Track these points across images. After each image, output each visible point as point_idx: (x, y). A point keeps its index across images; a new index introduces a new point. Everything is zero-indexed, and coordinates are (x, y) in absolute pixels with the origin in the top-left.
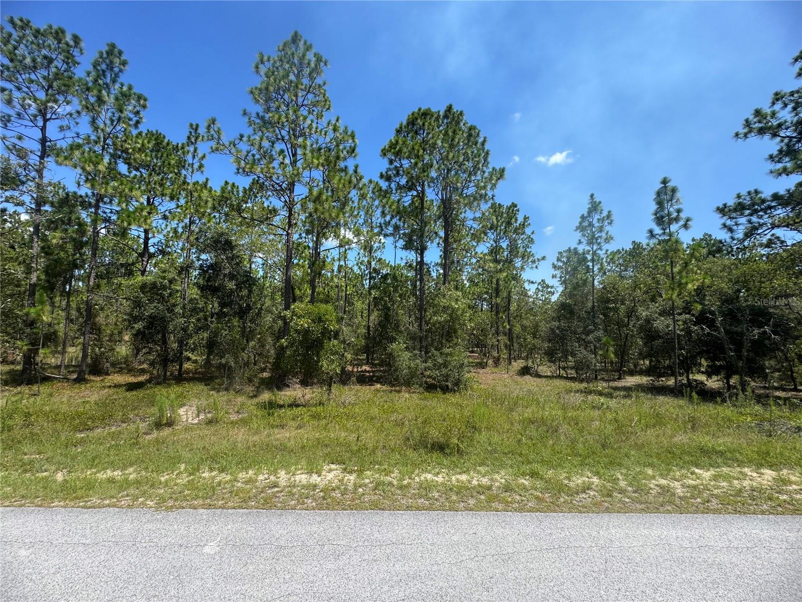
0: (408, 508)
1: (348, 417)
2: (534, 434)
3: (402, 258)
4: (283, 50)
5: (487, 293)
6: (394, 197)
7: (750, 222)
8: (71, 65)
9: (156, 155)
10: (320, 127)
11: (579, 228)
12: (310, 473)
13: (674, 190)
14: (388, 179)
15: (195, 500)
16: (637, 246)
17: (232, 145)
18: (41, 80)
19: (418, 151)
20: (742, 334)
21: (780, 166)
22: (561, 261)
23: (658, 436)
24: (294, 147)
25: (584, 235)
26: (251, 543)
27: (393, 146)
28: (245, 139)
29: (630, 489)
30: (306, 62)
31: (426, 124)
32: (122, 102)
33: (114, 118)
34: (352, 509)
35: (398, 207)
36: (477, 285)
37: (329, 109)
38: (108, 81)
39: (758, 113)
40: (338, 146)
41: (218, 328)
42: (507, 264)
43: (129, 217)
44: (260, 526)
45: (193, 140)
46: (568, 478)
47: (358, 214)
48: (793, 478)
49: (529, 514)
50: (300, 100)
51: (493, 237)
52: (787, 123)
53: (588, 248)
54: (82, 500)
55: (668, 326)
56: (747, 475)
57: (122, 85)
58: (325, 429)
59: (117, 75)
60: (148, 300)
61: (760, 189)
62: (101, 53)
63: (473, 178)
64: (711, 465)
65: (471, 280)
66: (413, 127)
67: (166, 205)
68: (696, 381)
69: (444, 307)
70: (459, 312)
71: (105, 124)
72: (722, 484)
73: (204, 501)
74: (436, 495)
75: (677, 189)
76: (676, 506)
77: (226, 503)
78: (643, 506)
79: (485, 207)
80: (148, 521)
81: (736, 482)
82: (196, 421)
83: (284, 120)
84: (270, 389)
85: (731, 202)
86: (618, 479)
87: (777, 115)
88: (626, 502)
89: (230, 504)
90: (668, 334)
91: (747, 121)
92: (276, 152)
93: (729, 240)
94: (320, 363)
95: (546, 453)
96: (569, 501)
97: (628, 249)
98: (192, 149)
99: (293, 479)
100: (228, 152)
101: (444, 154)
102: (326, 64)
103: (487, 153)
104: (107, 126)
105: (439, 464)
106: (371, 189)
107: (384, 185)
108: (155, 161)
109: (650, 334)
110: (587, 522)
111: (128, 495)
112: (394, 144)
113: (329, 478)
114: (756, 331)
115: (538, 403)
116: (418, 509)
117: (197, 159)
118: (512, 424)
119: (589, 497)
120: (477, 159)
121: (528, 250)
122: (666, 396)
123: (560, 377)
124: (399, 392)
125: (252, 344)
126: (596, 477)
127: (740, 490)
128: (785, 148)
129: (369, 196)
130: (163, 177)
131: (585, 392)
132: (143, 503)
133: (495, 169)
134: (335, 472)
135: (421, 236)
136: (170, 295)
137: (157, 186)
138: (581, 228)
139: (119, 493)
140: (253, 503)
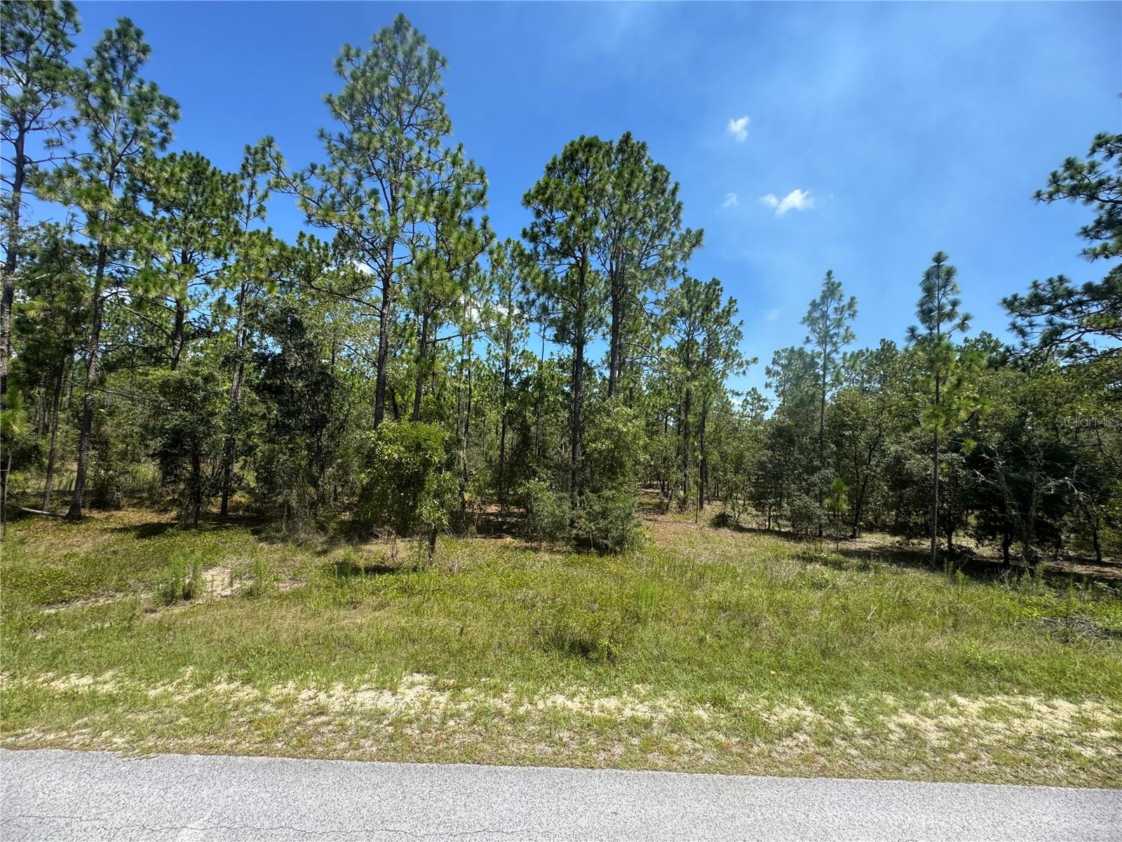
0: (519, 761)
1: (455, 591)
2: (723, 628)
3: (552, 354)
4: (381, 41)
5: (673, 405)
6: (542, 266)
7: (1051, 322)
8: (60, 47)
9: (195, 190)
10: (433, 159)
11: (808, 319)
12: (380, 688)
13: (950, 273)
14: (534, 238)
15: (191, 736)
16: (887, 347)
17: (298, 180)
18: (15, 68)
19: (578, 200)
20: (1030, 485)
21: (1097, 244)
22: (778, 364)
23: (904, 638)
24: (395, 186)
25: (814, 331)
26: (258, 825)
27: (541, 190)
28: (318, 171)
29: (859, 731)
30: (415, 60)
31: (592, 160)
32: (139, 109)
33: (126, 132)
34: (431, 761)
35: (546, 280)
36: (659, 393)
37: (447, 131)
38: (121, 77)
39: (1070, 164)
40: (459, 187)
41: (274, 450)
42: (702, 369)
43: (145, 280)
44: (280, 790)
45: (250, 170)
46: (769, 709)
47: (490, 288)
48: (1101, 717)
49: (702, 776)
50: (405, 116)
51: (684, 327)
52: (1111, 182)
53: (818, 349)
54: (12, 732)
55: (926, 469)
56: (1032, 709)
57: (142, 82)
58: (417, 612)
59: (133, 68)
60: (172, 405)
61: (1066, 276)
62: (110, 33)
63: (657, 242)
64: (980, 691)
65: (650, 386)
66: (572, 163)
67: (209, 265)
68: (960, 547)
69: (608, 430)
70: (629, 438)
71: (115, 141)
72: (995, 725)
73: (204, 739)
74: (565, 735)
75: (955, 271)
76: (928, 766)
77: (238, 743)
78: (877, 765)
79: (673, 285)
80: (105, 776)
81: (1017, 722)
82: (228, 592)
83: (378, 145)
84: (349, 540)
85: (1025, 293)
86: (842, 712)
87: (1097, 169)
88: (853, 757)
89: (244, 745)
90: (925, 479)
91: (1054, 175)
92: (365, 192)
93: (1018, 347)
94: (417, 511)
95: (739, 662)
96: (766, 754)
97: (874, 350)
98: (248, 183)
99: (352, 699)
100: (292, 190)
101: (616, 205)
102: (443, 65)
103: (679, 207)
104: (118, 143)
105: (577, 678)
106: (509, 252)
107: (528, 246)
108: (194, 198)
109: (899, 477)
110: (792, 793)
111: (86, 725)
112: (542, 188)
113: (407, 699)
114: (1052, 484)
115: (735, 576)
116: (534, 763)
117: (254, 199)
118: (693, 610)
119: (797, 746)
120: (663, 215)
121: (734, 348)
122: (918, 568)
123: (768, 531)
124: (536, 550)
125: (329, 471)
126: (810, 708)
127: (1023, 739)
128: (1105, 218)
129: (506, 260)
130: (205, 223)
131: (804, 559)
132: (107, 742)
133: (689, 232)
134: (419, 688)
135: (579, 324)
136: (205, 399)
137: (196, 236)
138: (810, 320)
139: (75, 720)
140: (279, 745)
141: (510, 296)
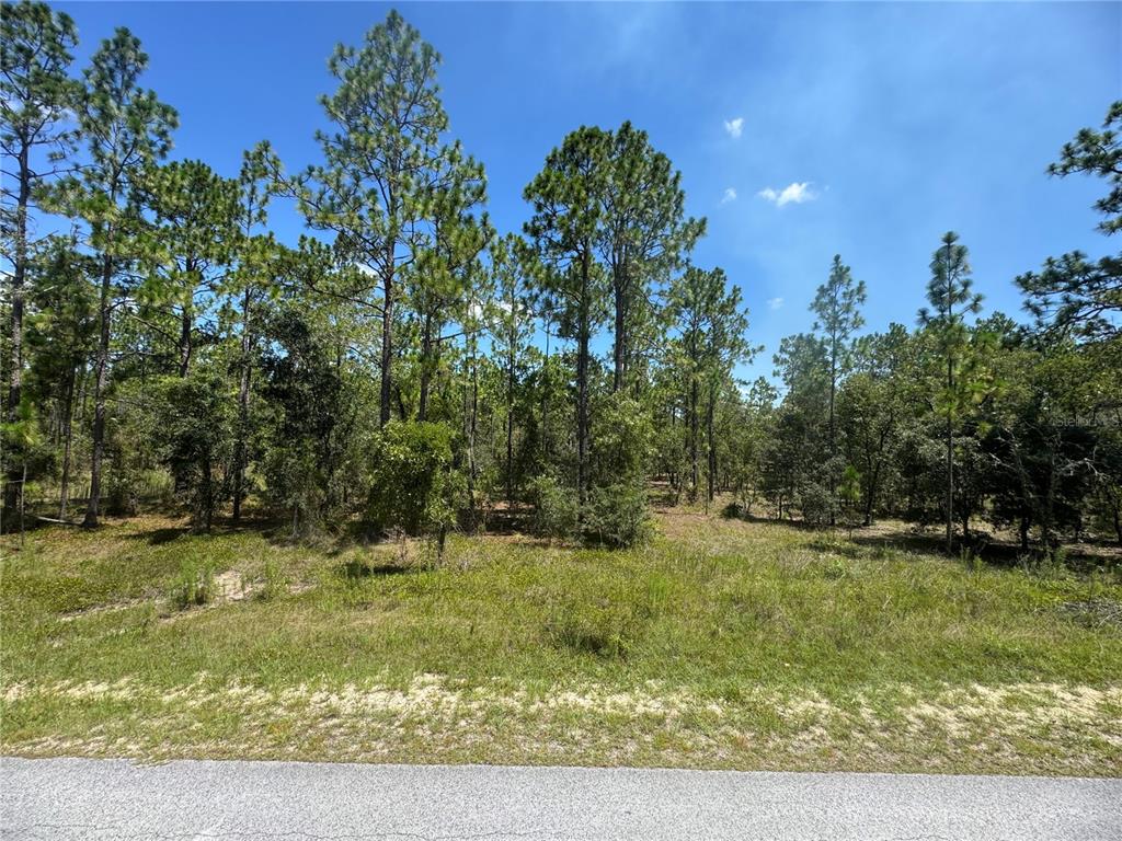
0: (531, 760)
1: (465, 590)
2: (736, 621)
3: (557, 349)
4: (375, 38)
5: (680, 396)
6: (544, 261)
7: (1067, 300)
8: (59, 60)
9: (197, 197)
10: (431, 156)
11: (816, 305)
12: (392, 689)
13: (961, 253)
14: (535, 233)
15: (204, 741)
16: (897, 331)
17: (296, 183)
18: (16, 83)
19: (579, 192)
20: (1048, 468)
21: (1114, 217)
22: (786, 352)
23: (920, 626)
24: (394, 186)
25: (822, 317)
27: (542, 183)
28: (315, 173)
29: (877, 723)
30: (409, 57)
31: (592, 151)
32: (138, 118)
33: (127, 142)
34: (442, 762)
35: (548, 275)
36: (666, 385)
37: (444, 128)
38: (119, 87)
39: (1084, 136)
40: (457, 184)
41: (282, 454)
42: (708, 359)
43: (151, 289)
44: (292, 794)
45: (250, 175)
46: (784, 702)
47: (492, 284)
49: (717, 772)
50: (401, 114)
51: (689, 317)
53: (828, 336)
54: (29, 741)
55: (939, 454)
56: (1056, 697)
57: (140, 91)
58: (427, 612)
59: (132, 77)
60: (180, 412)
61: (1082, 251)
62: (108, 43)
63: (659, 232)
64: (1001, 680)
65: (658, 378)
66: (572, 155)
67: (214, 272)
68: (977, 532)
69: (615, 424)
70: (636, 432)
71: (115, 151)
72: (1018, 715)
73: (217, 744)
74: (577, 733)
75: (966, 250)
76: (949, 758)
77: (251, 748)
78: (895, 758)
79: (676, 275)
80: (120, 783)
81: (1040, 710)
82: (240, 596)
83: (375, 145)
84: (360, 541)
85: (1039, 271)
86: (859, 704)
87: (1113, 139)
88: (871, 750)
89: (257, 750)
90: (938, 464)
91: (1067, 148)
92: (363, 193)
93: (1033, 326)
94: (425, 511)
95: (752, 655)
96: (782, 748)
97: (884, 334)
98: (248, 188)
99: (363, 701)
100: (291, 194)
101: (618, 196)
102: (437, 60)
103: (681, 196)
104: (118, 153)
105: (589, 674)
106: (511, 248)
107: (529, 241)
108: (196, 205)
109: (912, 464)
110: (809, 789)
111: (101, 733)
112: (543, 181)
113: (418, 700)
114: (1071, 465)
115: (747, 567)
116: (546, 763)
117: (255, 205)
118: (705, 603)
119: (813, 739)
120: (665, 205)
121: (740, 337)
122: (933, 554)
123: (780, 521)
124: (546, 546)
125: (338, 473)
126: (826, 700)
127: (1047, 729)
129: (508, 256)
130: (208, 229)
131: (816, 548)
132: (122, 748)
133: (692, 220)
134: (429, 688)
135: (583, 318)
136: (213, 405)
137: (199, 243)
138: (818, 306)
139: (90, 728)
140: (291, 749)
141: (513, 292)
